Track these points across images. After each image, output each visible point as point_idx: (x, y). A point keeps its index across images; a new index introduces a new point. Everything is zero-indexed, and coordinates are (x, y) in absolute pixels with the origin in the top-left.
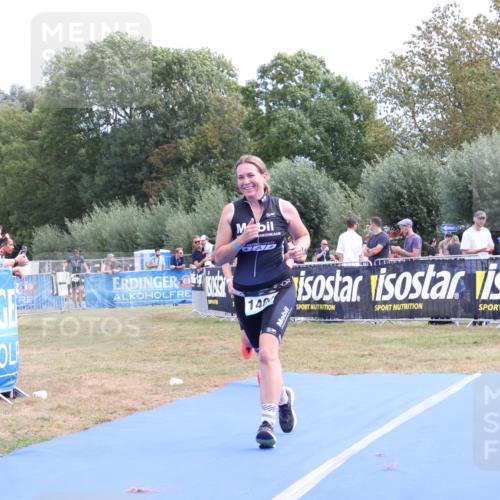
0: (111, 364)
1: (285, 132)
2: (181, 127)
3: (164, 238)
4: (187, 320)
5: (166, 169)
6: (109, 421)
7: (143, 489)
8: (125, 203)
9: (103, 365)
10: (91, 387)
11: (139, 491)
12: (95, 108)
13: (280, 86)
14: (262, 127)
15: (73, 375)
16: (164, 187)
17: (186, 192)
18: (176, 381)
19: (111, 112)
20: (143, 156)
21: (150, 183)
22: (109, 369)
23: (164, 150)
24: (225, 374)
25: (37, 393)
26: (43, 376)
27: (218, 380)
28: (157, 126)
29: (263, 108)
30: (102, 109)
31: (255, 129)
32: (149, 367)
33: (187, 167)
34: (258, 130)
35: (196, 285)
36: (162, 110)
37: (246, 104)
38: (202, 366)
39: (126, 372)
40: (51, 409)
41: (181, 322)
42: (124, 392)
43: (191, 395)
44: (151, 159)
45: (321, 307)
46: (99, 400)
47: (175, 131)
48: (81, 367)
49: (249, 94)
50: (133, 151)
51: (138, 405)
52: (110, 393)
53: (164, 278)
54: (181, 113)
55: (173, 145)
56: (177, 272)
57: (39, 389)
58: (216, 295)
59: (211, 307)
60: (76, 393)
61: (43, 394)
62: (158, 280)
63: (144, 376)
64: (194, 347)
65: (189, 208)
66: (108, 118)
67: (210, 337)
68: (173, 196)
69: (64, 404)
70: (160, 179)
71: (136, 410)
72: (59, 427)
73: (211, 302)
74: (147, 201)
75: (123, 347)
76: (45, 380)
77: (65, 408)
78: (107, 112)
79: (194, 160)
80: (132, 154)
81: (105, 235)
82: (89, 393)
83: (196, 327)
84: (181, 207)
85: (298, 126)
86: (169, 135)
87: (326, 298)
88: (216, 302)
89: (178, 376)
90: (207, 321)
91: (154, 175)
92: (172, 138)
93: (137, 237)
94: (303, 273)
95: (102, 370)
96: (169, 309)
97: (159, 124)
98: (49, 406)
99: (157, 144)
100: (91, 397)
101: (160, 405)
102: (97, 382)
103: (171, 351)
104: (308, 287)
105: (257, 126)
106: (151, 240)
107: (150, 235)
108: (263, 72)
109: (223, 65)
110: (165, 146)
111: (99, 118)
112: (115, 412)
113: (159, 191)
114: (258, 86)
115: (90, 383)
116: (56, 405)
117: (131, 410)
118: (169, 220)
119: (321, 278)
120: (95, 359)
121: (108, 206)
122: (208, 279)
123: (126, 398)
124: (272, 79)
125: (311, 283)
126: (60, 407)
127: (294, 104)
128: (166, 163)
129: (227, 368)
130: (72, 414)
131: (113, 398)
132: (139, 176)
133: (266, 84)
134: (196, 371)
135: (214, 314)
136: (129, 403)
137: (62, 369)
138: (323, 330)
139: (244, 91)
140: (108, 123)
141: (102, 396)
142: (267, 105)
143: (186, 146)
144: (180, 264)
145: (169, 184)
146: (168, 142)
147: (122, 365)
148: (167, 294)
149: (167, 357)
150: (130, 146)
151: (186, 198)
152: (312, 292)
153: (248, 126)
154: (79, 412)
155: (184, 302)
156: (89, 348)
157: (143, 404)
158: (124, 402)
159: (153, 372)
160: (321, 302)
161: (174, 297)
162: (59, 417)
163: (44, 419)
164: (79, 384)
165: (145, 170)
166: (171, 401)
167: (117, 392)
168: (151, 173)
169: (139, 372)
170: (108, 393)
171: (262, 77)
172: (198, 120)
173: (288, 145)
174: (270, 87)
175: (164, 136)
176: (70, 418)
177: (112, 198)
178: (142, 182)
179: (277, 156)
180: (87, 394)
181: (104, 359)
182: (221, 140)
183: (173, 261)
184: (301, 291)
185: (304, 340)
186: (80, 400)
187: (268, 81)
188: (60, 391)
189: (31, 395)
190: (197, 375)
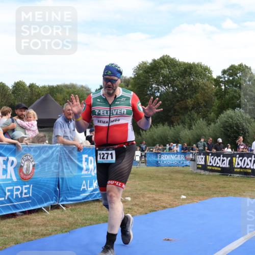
0: (156, 189)
1: (232, 98)
2: (188, 94)
3: (179, 139)
4: (188, 173)
5: (181, 111)
6: (156, 211)
7: (170, 239)
8: (163, 125)
9: (153, 189)
10: (148, 197)
11: (168, 240)
12: (154, 86)
13: (231, 78)
14: (222, 95)
15: (141, 192)
16: (180, 118)
17: (189, 121)
18: (184, 197)
19: (160, 88)
20: (172, 106)
21: (174, 117)
22: (156, 191)
23: (181, 104)
24: (204, 195)
25: (127, 198)
26: (129, 192)
27: (201, 198)
28: (178, 94)
29: (223, 87)
30: (156, 86)
31: (219, 96)
32: (172, 191)
33: (190, 111)
34: (220, 97)
35: (192, 159)
36: (180, 87)
37: (216, 86)
38: (194, 192)
39: (162, 192)
40: (132, 205)
41: (185, 174)
42: (162, 200)
43: (189, 203)
44: (176, 107)
45: (245, 170)
46: (152, 203)
47: (185, 96)
48: (144, 189)
49: (217, 82)
50: (168, 104)
51: (167, 205)
52: (156, 200)
53: (179, 155)
54: (188, 89)
55: (184, 101)
56: (184, 153)
57: (127, 197)
58: (200, 163)
59: (198, 168)
60: (142, 199)
61: (129, 199)
62: (176, 156)
63: (170, 194)
64: (191, 184)
65: (190, 128)
66: (158, 90)
67: (197, 180)
68: (183, 123)
69: (137, 203)
70: (178, 115)
71: (167, 207)
72: (135, 212)
73: (198, 166)
74: (173, 124)
75: (162, 182)
76: (130, 193)
77: (138, 205)
78: (158, 88)
79: (193, 108)
80: (167, 105)
81: (155, 137)
82: (148, 199)
83: (191, 176)
84: (186, 127)
85: (238, 96)
86: (183, 98)
87: (248, 167)
88: (200, 166)
89: (184, 195)
90: (196, 174)
91: (176, 114)
92: (184, 99)
93: (168, 139)
94: (238, 156)
95: (153, 191)
96: (181, 168)
97: (178, 93)
98: (132, 204)
99: (178, 101)
100: (148, 201)
101: (177, 206)
102: (151, 195)
103: (182, 185)
104: (240, 162)
105: (220, 94)
106: (173, 140)
107: (173, 138)
108: (224, 72)
109: (206, 69)
110: (181, 102)
111: (155, 89)
112: (158, 208)
113: (178, 120)
114: (221, 78)
115: (148, 196)
116: (134, 203)
117: (165, 207)
118: (181, 132)
119: (245, 158)
120: (150, 186)
121: (157, 126)
122: (198, 156)
123: (162, 203)
124: (228, 75)
125: (241, 160)
126: (136, 204)
127: (236, 86)
128: (181, 109)
129: (205, 193)
130: (141, 207)
131: (157, 202)
132: (170, 114)
133: (225, 77)
134: (192, 193)
135: (199, 171)
136: (164, 204)
137: (136, 189)
138: (245, 180)
139: (215, 80)
140: (159, 92)
141: (153, 201)
142: (225, 86)
143: (190, 102)
144: (186, 150)
145: (182, 117)
146: (182, 101)
147: (161, 189)
148: (180, 162)
149: (179, 187)
150: (166, 102)
151: (189, 124)
152: (241, 164)
153: (216, 95)
154: (144, 207)
155: (187, 166)
156: (148, 182)
157: (170, 205)
158: (162, 204)
159: (174, 193)
160: (245, 168)
161: (183, 163)
162: (136, 208)
163: (129, 208)
164: (143, 196)
165: (172, 112)
166: (181, 205)
167: (159, 200)
168: (175, 113)
169: (168, 192)
170: (155, 200)
171: (223, 74)
172: (196, 92)
173: (233, 103)
174: (226, 79)
175: (181, 98)
176: (140, 209)
177: (159, 123)
178: (171, 117)
179: (228, 108)
180: (147, 200)
181: (153, 186)
182: (204, 100)
183: (182, 149)
184: (236, 163)
185: (238, 184)
186: (144, 202)
187: (226, 76)
188: (136, 198)
189: (124, 198)
190: (192, 195)
